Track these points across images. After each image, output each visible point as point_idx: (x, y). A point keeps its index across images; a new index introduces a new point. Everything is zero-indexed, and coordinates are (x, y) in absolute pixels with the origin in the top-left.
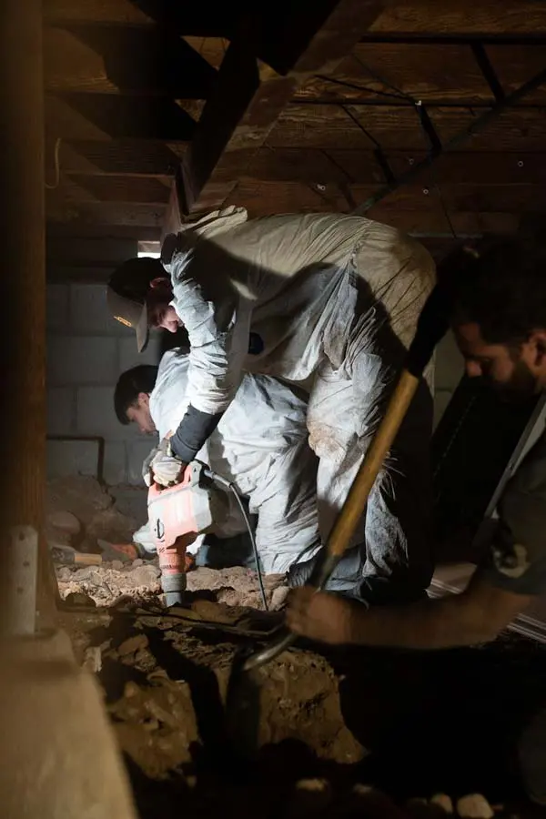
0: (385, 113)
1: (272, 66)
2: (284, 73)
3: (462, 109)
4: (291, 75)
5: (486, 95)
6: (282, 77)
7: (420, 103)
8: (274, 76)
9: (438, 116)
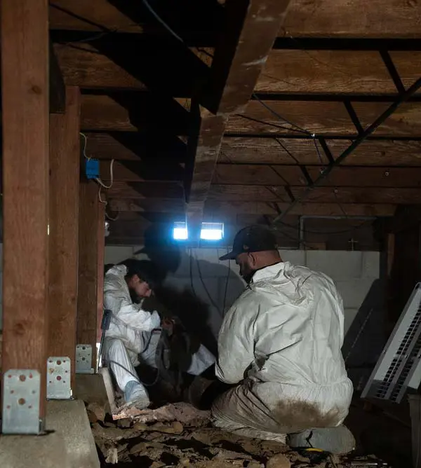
0: (302, 143)
1: (208, 109)
2: (215, 114)
3: (347, 141)
4: (219, 114)
5: (353, 131)
6: (214, 116)
7: (314, 135)
8: (209, 115)
9: (332, 145)
